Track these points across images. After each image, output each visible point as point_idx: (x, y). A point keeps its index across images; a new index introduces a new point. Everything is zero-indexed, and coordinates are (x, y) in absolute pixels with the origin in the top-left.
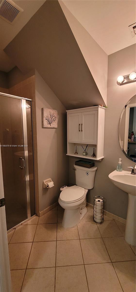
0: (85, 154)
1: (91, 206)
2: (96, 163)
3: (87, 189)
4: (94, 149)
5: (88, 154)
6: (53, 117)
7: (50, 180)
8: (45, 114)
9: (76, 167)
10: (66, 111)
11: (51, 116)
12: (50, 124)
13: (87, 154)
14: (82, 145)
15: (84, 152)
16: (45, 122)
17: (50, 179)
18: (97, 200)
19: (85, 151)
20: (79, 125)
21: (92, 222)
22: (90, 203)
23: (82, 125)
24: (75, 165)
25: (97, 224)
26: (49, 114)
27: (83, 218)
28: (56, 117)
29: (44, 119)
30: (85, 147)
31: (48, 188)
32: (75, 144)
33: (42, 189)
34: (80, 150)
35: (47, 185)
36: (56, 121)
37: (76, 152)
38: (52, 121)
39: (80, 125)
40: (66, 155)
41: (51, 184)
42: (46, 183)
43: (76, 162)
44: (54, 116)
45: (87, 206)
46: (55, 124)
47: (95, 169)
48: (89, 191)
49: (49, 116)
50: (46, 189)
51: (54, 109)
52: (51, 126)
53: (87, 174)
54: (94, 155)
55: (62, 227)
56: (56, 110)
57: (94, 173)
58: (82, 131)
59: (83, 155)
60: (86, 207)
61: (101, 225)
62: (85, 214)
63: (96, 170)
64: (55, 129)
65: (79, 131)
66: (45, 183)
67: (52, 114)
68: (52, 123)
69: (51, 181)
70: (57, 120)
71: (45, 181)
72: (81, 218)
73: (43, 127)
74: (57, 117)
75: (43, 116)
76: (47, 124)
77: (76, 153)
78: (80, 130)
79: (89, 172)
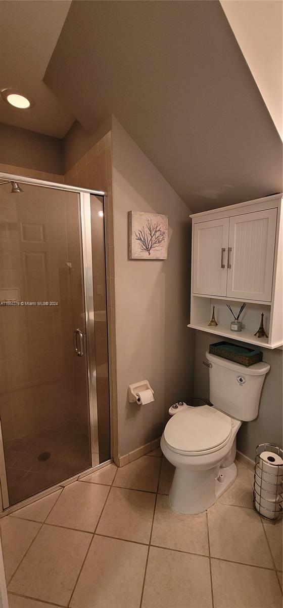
0: (235, 327)
1: (248, 463)
2: (265, 354)
3: (238, 420)
4: (263, 315)
5: (246, 328)
6: (156, 232)
7: (146, 385)
8: (136, 227)
9: (212, 359)
10: (190, 216)
11: (150, 231)
12: (148, 249)
13: (241, 328)
14: (229, 304)
15: (233, 323)
16: (137, 247)
17: (146, 382)
18: (265, 455)
19: (237, 319)
20: (223, 250)
21: (250, 511)
22: (246, 456)
23: (230, 250)
24: (210, 353)
25: (263, 519)
26: (145, 227)
27: (225, 491)
28: (164, 233)
29: (134, 238)
30: (236, 310)
31: (139, 403)
32: (210, 301)
33: (126, 401)
34: (225, 316)
35: (137, 397)
36: (165, 243)
37: (212, 321)
38: (155, 243)
39: (226, 252)
40: (188, 326)
41: (147, 396)
42: (134, 391)
43: (213, 345)
44: (159, 230)
45: (238, 458)
46: (161, 251)
47: (263, 369)
48: (244, 425)
49: (146, 230)
50: (135, 405)
51: (159, 212)
52: (150, 254)
53: (241, 380)
54: (263, 333)
55: (167, 507)
56: (164, 216)
57: (261, 380)
58: (229, 266)
59: (232, 330)
60: (234, 462)
61: (276, 525)
62: (232, 484)
63: (267, 374)
64: (160, 263)
65: (223, 266)
66: (132, 392)
67: (153, 225)
68: (152, 249)
69: (148, 389)
70: (166, 239)
71: (132, 387)
72: (218, 494)
73: (130, 259)
74: (167, 231)
75: (130, 232)
76: (140, 250)
77: (214, 323)
78: (225, 265)
79: (246, 377)
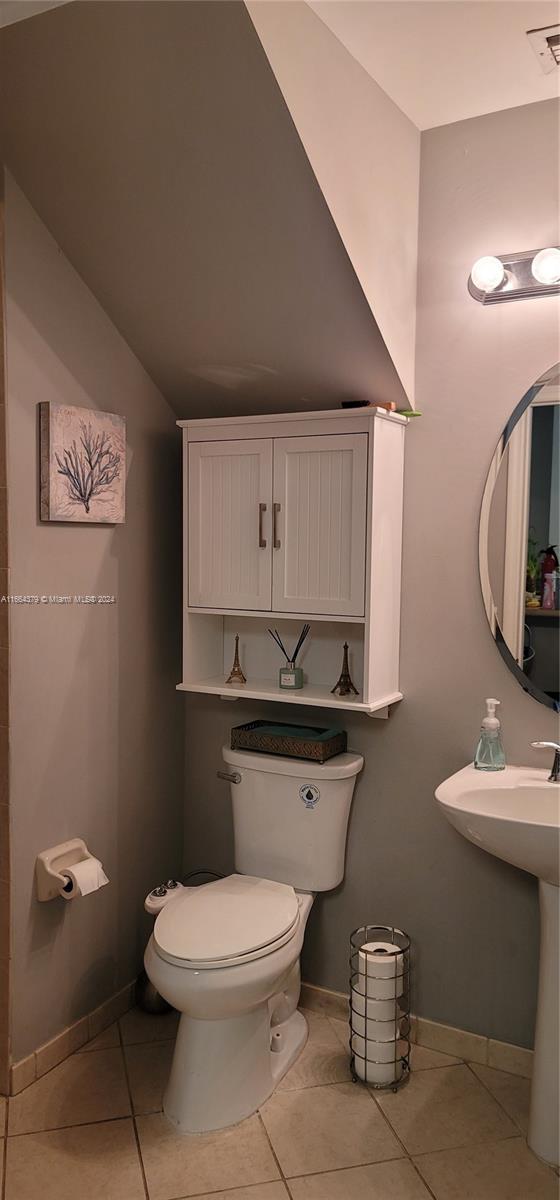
0: (290, 680)
1: (329, 1002)
2: (355, 735)
3: (306, 892)
4: (346, 647)
5: (309, 681)
6: (101, 455)
7: (79, 850)
8: (61, 440)
9: (238, 760)
10: (178, 423)
11: (89, 453)
12: (84, 498)
13: (301, 684)
14: (274, 628)
15: (283, 671)
16: (60, 490)
17: (78, 844)
18: (371, 947)
19: (293, 661)
20: (263, 508)
21: (346, 1087)
22: (321, 986)
23: (276, 508)
24: (233, 748)
25: (372, 1091)
26: (78, 442)
27: (290, 1066)
28: (118, 459)
29: (54, 468)
30: (291, 644)
31: (67, 895)
32: (228, 622)
33: (29, 905)
34: (264, 655)
35: (66, 881)
36: (119, 485)
37: (234, 673)
38: (97, 484)
39: (268, 513)
40: (179, 687)
41: (90, 875)
42: (52, 868)
43: (239, 728)
44: (107, 452)
46: (111, 504)
47: (351, 766)
48: (320, 899)
49: (81, 449)
50: (56, 901)
51: (105, 408)
52: (88, 509)
53: (309, 796)
54: (348, 685)
55: (165, 1132)
56: (117, 417)
57: (347, 790)
58: (276, 544)
59: (281, 687)
60: (298, 1010)
61: (398, 1093)
62: (300, 1050)
63: (359, 776)
64: (107, 532)
65: (262, 544)
66: (49, 869)
67: (94, 437)
68: (94, 497)
69: (83, 858)
70: (122, 474)
71: (47, 857)
72: (277, 1073)
73: (44, 519)
74: (123, 455)
75: (43, 454)
76: (67, 500)
77: (238, 676)
78: (268, 539)
79: (316, 784)
